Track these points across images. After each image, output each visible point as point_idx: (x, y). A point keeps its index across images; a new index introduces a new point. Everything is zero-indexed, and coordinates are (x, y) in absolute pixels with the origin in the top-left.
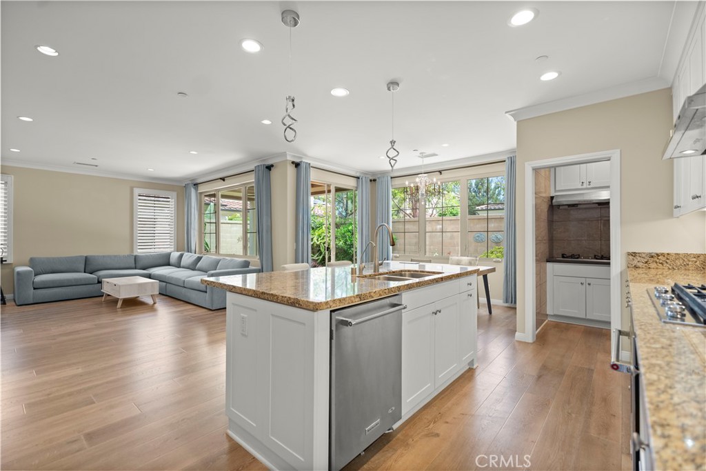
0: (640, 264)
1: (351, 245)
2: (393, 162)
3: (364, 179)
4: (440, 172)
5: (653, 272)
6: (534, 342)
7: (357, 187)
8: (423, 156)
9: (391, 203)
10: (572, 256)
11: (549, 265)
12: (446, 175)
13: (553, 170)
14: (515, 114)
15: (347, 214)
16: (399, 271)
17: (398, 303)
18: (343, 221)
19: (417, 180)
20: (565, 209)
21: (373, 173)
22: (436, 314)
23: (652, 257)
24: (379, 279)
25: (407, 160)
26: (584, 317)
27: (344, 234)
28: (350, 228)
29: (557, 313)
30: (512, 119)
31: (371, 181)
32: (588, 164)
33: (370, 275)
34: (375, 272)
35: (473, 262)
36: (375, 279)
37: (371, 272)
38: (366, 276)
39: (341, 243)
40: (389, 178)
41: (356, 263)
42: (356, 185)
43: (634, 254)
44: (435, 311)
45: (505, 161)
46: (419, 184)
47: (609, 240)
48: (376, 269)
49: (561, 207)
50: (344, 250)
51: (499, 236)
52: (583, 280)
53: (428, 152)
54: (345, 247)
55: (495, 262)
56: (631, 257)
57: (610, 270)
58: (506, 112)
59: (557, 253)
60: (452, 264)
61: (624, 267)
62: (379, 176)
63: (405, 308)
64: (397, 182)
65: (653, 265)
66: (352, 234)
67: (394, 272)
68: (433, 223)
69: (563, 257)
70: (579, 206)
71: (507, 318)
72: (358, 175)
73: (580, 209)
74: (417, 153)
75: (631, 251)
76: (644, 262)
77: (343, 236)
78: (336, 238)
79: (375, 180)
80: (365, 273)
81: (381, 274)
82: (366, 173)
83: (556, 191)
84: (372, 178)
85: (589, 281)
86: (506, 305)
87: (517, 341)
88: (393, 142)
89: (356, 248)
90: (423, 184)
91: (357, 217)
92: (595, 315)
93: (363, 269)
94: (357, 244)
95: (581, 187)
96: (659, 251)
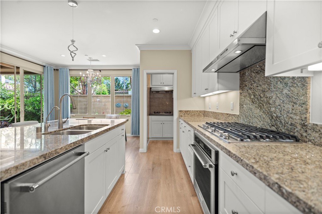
0: (183, 115)
1: (39, 110)
2: (73, 55)
3: (49, 68)
4: (100, 70)
5: (186, 117)
6: (147, 152)
7: (43, 73)
8: (91, 60)
9: (69, 86)
10: (158, 113)
11: (150, 117)
12: (103, 72)
13: (151, 75)
14: (140, 46)
15: (35, 90)
16: (79, 126)
17: (82, 152)
18: (32, 94)
19: (87, 72)
20: (155, 93)
21: (56, 65)
22: (107, 151)
23: (186, 112)
24: (63, 134)
25: (81, 60)
26: (162, 137)
27: (33, 102)
28: (38, 99)
29: (152, 137)
30: (138, 48)
31: (54, 70)
32: (163, 75)
33: (55, 131)
34: (59, 128)
35: (118, 117)
36: (60, 134)
37: (56, 128)
38: (51, 133)
39: (30, 109)
40: (68, 70)
41: (43, 122)
42: (42, 71)
43: (181, 111)
44: (106, 150)
45: (132, 70)
46: (88, 75)
47: (173, 106)
48: (60, 126)
49: (153, 92)
50: (33, 113)
51: (127, 105)
52: (162, 122)
53: (94, 58)
54: (34, 111)
55: (127, 116)
56: (180, 112)
57: (173, 118)
58: (136, 45)
59: (153, 111)
60: (107, 118)
61: (178, 116)
62: (61, 67)
63: (88, 154)
64: (74, 73)
65: (186, 115)
66: (40, 103)
67: (75, 127)
68: (95, 98)
69: (155, 113)
70: (160, 92)
71: (134, 142)
72: (44, 64)
73: (160, 93)
74: (87, 57)
75: (180, 110)
76: (184, 113)
77: (32, 104)
78: (25, 105)
79: (57, 70)
80: (50, 130)
81: (64, 129)
82: (51, 65)
83: (152, 85)
84: (56, 68)
85: (164, 122)
86: (132, 136)
87: (140, 153)
88: (73, 41)
89: (43, 112)
90: (91, 75)
91: (43, 93)
92: (165, 135)
93: (48, 127)
94: (44, 109)
95: (160, 84)
96: (188, 110)
